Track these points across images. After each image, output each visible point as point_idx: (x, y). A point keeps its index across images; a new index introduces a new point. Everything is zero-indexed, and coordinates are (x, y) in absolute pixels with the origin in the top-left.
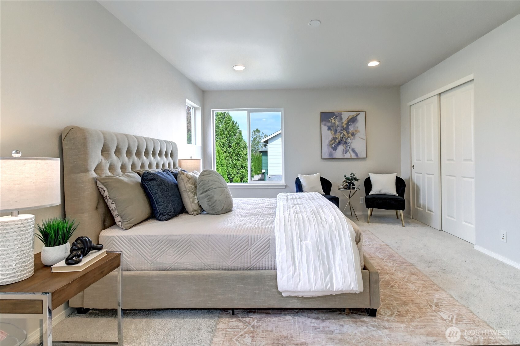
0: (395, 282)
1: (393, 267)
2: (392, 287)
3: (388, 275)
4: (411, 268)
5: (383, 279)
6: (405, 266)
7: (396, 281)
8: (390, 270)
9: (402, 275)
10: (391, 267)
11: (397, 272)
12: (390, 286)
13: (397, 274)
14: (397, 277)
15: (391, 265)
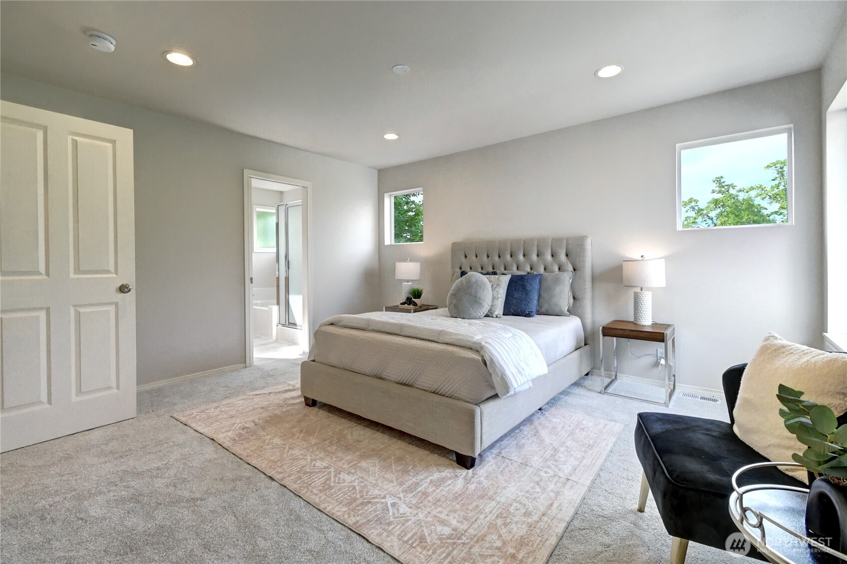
0: (299, 438)
1: (312, 461)
2: (301, 431)
3: (313, 443)
4: (282, 473)
5: (317, 436)
6: (293, 474)
7: (299, 440)
8: (314, 453)
9: (293, 453)
10: (315, 460)
11: (302, 454)
12: (304, 431)
13: (301, 450)
14: (298, 446)
15: (317, 465)
